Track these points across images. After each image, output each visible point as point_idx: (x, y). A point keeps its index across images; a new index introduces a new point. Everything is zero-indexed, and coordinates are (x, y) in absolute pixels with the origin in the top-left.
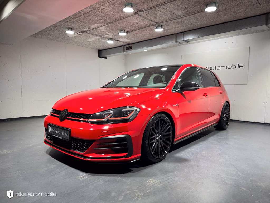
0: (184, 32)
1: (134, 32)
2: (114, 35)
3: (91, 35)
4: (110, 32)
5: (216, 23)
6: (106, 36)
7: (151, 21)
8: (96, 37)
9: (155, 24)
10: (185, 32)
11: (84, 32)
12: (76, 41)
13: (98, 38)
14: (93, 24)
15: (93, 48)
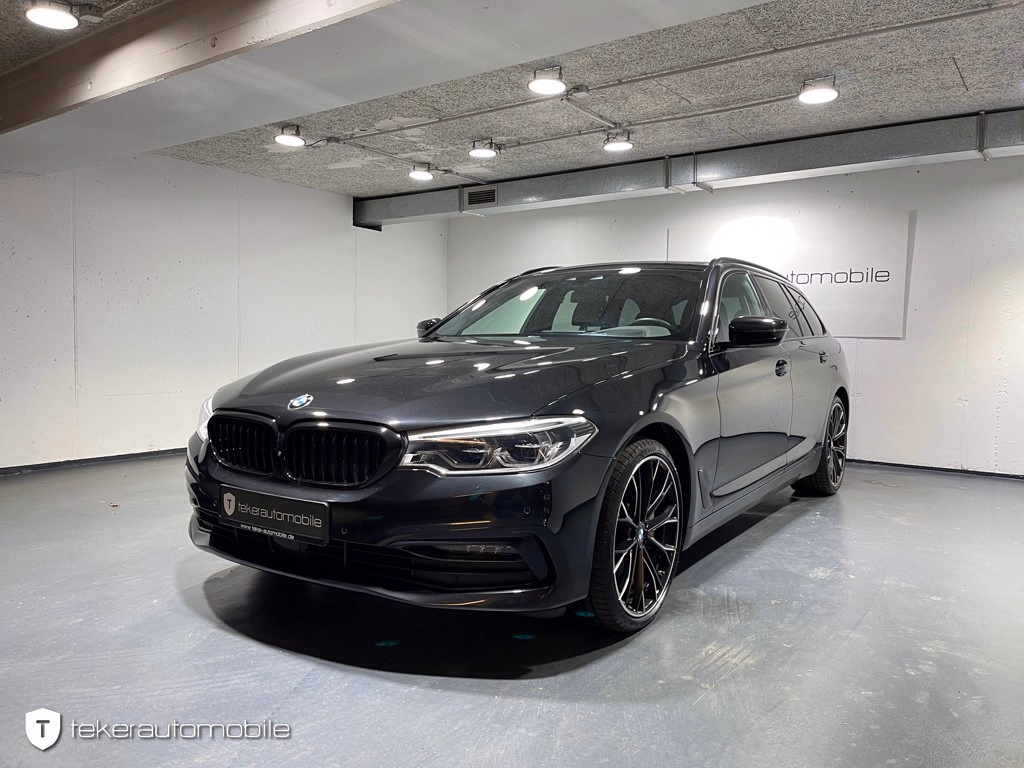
0: (697, 153)
1: (523, 147)
2: (442, 153)
3: (355, 149)
4: (434, 143)
5: (813, 133)
6: (409, 155)
7: (601, 117)
8: (370, 158)
9: (610, 128)
10: (699, 155)
11: (337, 140)
12: (285, 166)
13: (375, 159)
14: (385, 118)
15: (334, 192)
